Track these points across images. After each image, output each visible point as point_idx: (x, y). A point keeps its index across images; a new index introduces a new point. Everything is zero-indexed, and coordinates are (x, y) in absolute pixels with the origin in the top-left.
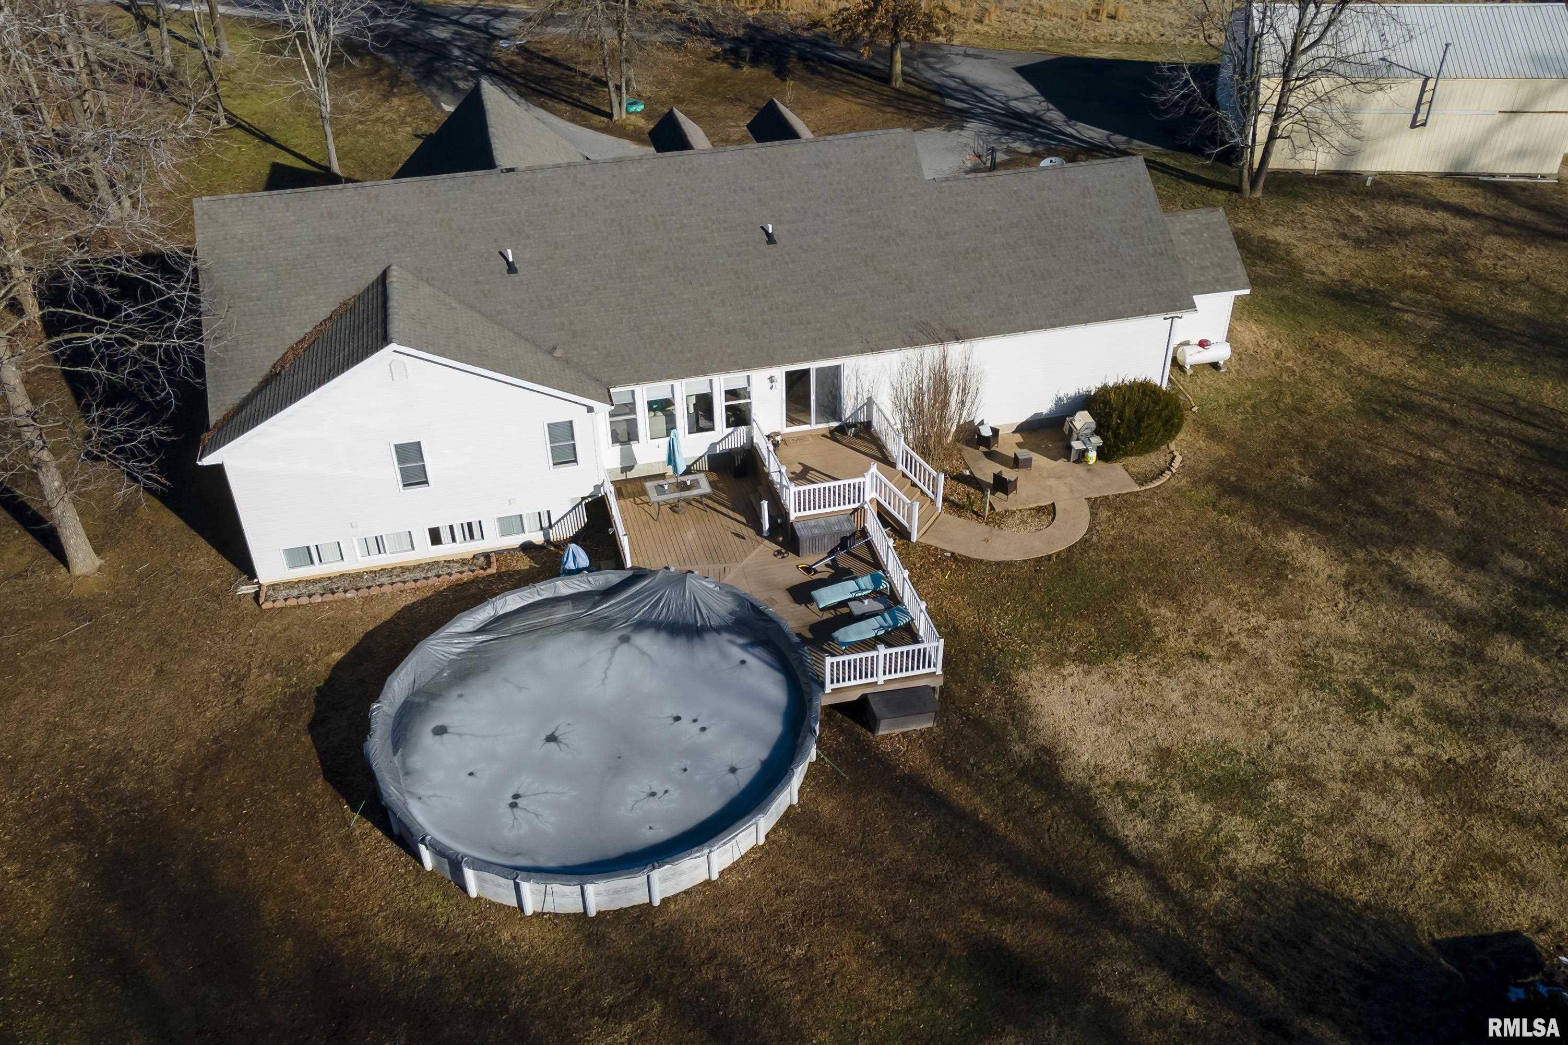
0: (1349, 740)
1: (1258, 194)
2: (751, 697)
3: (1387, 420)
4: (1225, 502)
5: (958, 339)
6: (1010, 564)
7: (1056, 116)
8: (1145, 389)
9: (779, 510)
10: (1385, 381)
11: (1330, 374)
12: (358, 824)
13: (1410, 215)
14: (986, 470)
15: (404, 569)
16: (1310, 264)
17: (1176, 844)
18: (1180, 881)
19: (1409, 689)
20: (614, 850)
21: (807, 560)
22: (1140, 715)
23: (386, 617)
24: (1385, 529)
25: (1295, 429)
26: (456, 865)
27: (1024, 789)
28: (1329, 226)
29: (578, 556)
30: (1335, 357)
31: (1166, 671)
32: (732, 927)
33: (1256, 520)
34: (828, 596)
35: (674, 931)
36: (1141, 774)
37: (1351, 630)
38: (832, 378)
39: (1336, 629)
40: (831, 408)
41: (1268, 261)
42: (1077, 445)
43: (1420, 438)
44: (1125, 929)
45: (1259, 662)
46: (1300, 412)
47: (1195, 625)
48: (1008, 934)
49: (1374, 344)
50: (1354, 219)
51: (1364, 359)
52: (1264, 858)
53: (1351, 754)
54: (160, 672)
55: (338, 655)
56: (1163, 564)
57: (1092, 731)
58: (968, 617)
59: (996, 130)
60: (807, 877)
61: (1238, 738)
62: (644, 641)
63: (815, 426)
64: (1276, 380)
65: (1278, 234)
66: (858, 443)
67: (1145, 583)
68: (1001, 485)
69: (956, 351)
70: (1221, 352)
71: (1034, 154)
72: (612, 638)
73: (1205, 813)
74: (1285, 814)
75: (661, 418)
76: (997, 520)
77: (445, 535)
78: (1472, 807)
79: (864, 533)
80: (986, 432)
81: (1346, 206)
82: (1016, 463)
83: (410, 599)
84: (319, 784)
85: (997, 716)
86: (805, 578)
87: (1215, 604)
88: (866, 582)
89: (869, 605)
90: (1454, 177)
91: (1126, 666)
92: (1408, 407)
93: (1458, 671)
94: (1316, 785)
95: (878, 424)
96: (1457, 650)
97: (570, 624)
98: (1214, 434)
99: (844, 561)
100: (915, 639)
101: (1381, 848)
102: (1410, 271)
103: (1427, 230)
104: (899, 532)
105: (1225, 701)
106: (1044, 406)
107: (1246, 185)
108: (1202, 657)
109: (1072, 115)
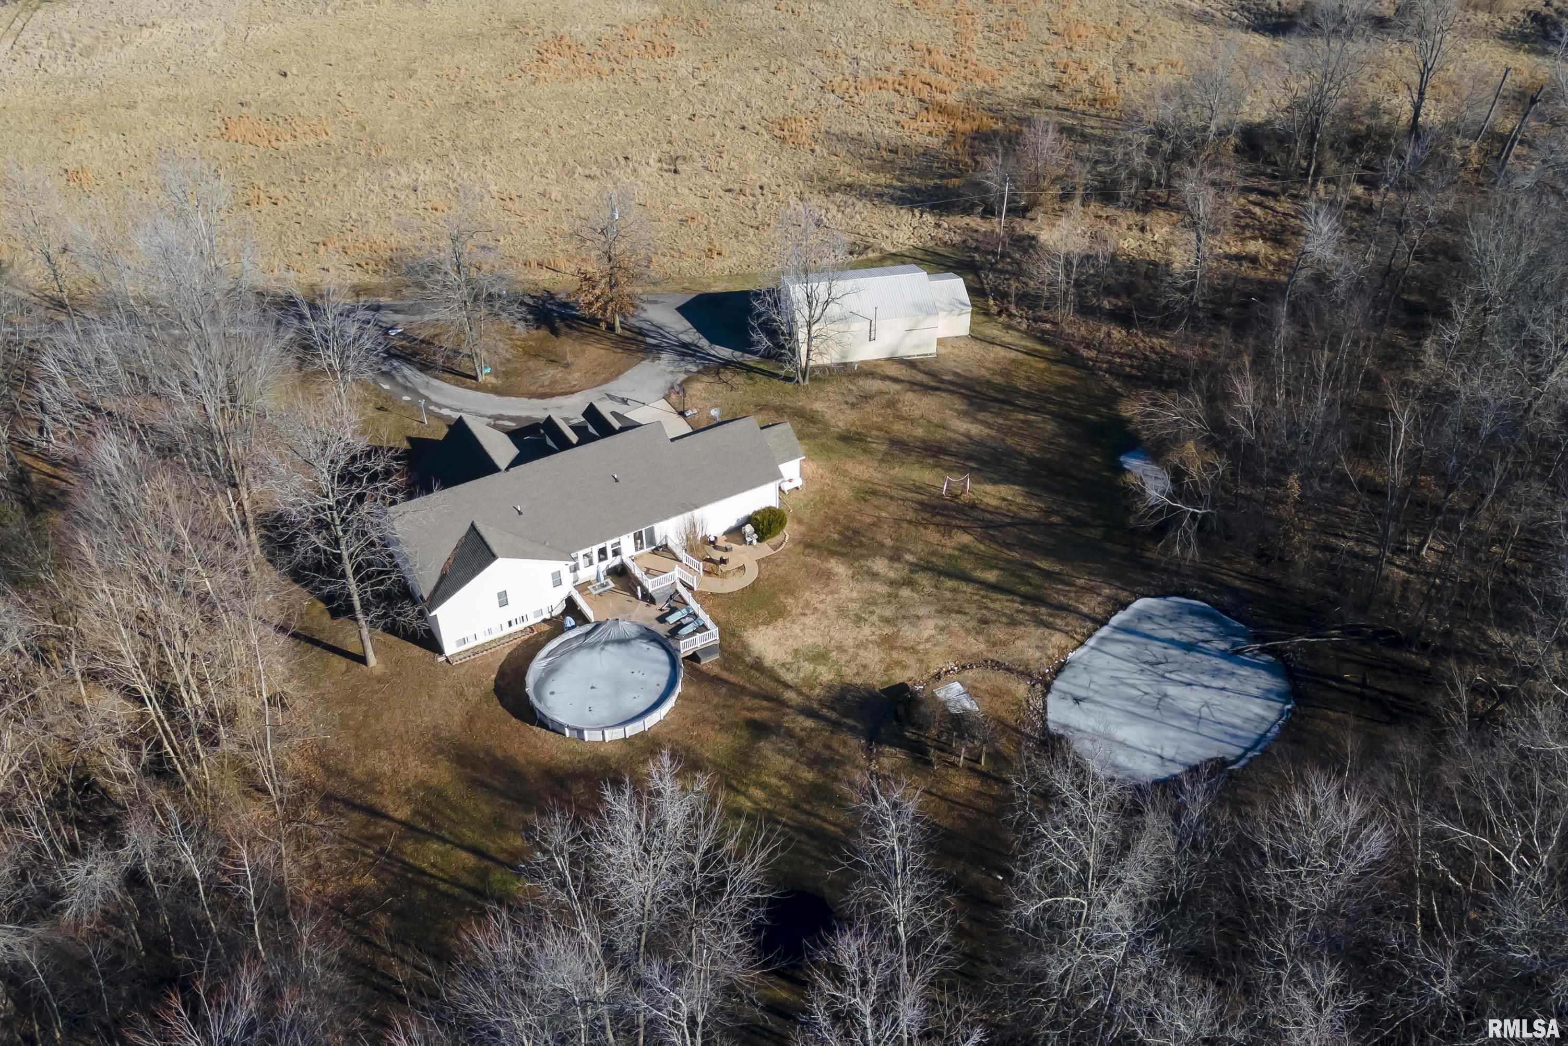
0: (855, 635)
1: (807, 382)
2: (656, 661)
3: (865, 501)
4: (806, 552)
5: (697, 508)
6: (732, 593)
7: (704, 343)
8: (770, 510)
9: (644, 589)
10: (865, 482)
11: (844, 483)
12: (536, 729)
13: (875, 385)
14: (717, 555)
15: (500, 639)
16: (833, 422)
17: (803, 679)
18: (805, 690)
19: (872, 613)
20: (636, 714)
21: (659, 606)
22: (787, 640)
23: (503, 658)
24: (865, 552)
25: (831, 512)
26: (580, 732)
27: (752, 672)
28: (840, 398)
29: (570, 622)
30: (845, 474)
31: (793, 622)
32: (673, 731)
33: (819, 557)
34: (672, 619)
35: (655, 736)
36: (789, 659)
37: (855, 595)
38: (651, 532)
39: (849, 596)
40: (651, 541)
41: (815, 423)
42: (748, 539)
43: (877, 507)
44: (790, 707)
45: (824, 613)
46: (832, 503)
47: (801, 602)
48: (756, 716)
49: (861, 463)
50: (850, 390)
51: (856, 472)
52: (831, 677)
53: (855, 639)
54: (430, 696)
55: (494, 676)
56: (787, 583)
57: (772, 648)
58: (722, 617)
59: (677, 358)
60: (691, 713)
61: (819, 641)
62: (609, 648)
63: (647, 550)
64: (822, 490)
65: (818, 406)
66: (665, 554)
67: (781, 591)
68: (723, 561)
69: (697, 513)
70: (798, 482)
71: (699, 372)
72: (598, 649)
73: (811, 667)
74: (836, 662)
75: (587, 559)
76: (724, 575)
77: (513, 623)
78: (892, 648)
79: (677, 592)
80: (712, 539)
81: (846, 384)
82: (726, 550)
83: (507, 651)
84: (514, 720)
85: (739, 650)
86: (661, 613)
87: (807, 594)
88: (684, 611)
89: (688, 620)
90: (892, 360)
91: (780, 622)
92: (874, 493)
93: (890, 602)
94: (845, 651)
95: (670, 544)
96: (890, 595)
97: (580, 647)
98: (800, 521)
99: (673, 604)
100: (707, 629)
101: (865, 667)
102: (875, 419)
103: (882, 393)
104: (690, 588)
105: (814, 629)
106: (733, 523)
107: (801, 380)
108: (805, 615)
109: (713, 341)
